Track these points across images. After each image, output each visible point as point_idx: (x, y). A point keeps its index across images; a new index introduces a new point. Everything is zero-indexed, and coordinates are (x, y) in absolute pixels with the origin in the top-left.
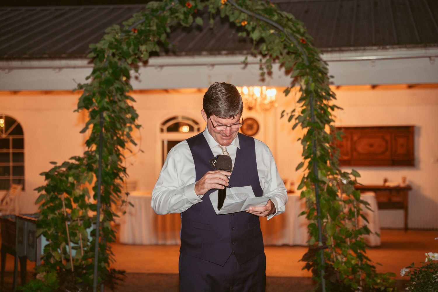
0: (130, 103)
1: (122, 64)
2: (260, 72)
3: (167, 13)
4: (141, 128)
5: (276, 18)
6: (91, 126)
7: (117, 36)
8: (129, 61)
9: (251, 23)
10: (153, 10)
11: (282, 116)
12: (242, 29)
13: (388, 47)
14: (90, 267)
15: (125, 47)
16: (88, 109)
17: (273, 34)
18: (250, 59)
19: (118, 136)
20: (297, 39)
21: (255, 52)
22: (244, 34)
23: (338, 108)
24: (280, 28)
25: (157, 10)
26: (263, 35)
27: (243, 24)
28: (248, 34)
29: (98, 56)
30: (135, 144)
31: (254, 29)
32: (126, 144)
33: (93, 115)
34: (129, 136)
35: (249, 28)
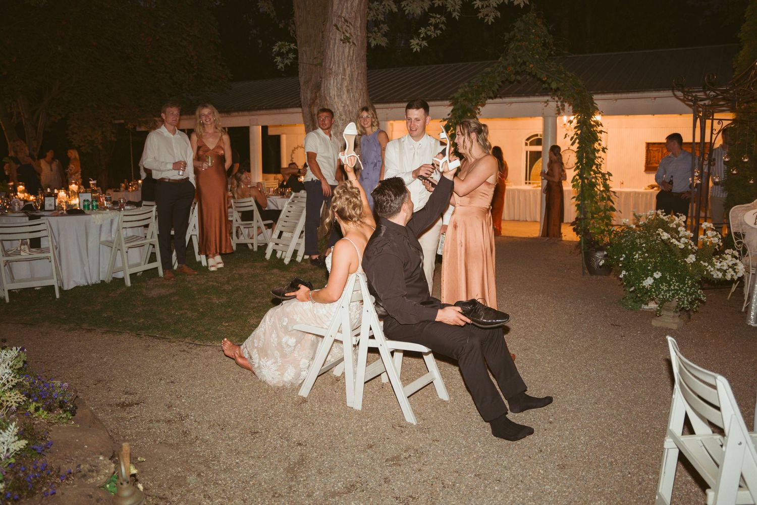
1: (469, 106)
2: (557, 109)
5: (563, 76)
7: (466, 90)
8: (474, 104)
10: (487, 73)
11: (565, 137)
12: (544, 82)
15: (470, 96)
20: (574, 89)
22: (546, 85)
23: (604, 132)
25: (490, 73)
26: (559, 85)
27: (545, 79)
28: (549, 84)
29: (454, 102)
31: (551, 82)
35: (549, 82)
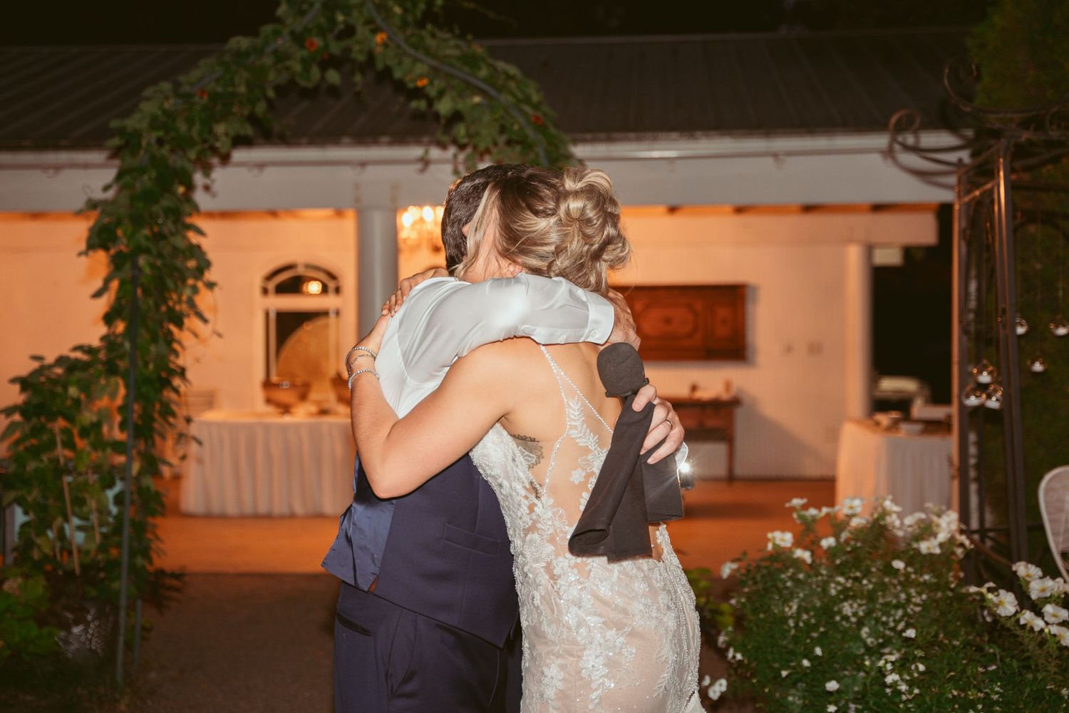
0: (194, 238)
1: (176, 161)
3: (268, 60)
4: (216, 289)
5: (484, 72)
6: (115, 284)
7: (166, 105)
8: (192, 155)
9: (436, 82)
10: (238, 54)
12: (418, 93)
13: (699, 133)
14: (113, 565)
15: (183, 127)
16: (106, 249)
17: (478, 105)
18: (435, 153)
19: (171, 303)
20: (525, 114)
21: (445, 139)
22: (422, 105)
24: (493, 92)
25: (247, 54)
26: (460, 106)
27: (420, 84)
28: (430, 103)
29: (128, 144)
30: (205, 321)
31: (441, 94)
32: (186, 321)
33: (118, 262)
34: (192, 304)
35: (432, 92)
